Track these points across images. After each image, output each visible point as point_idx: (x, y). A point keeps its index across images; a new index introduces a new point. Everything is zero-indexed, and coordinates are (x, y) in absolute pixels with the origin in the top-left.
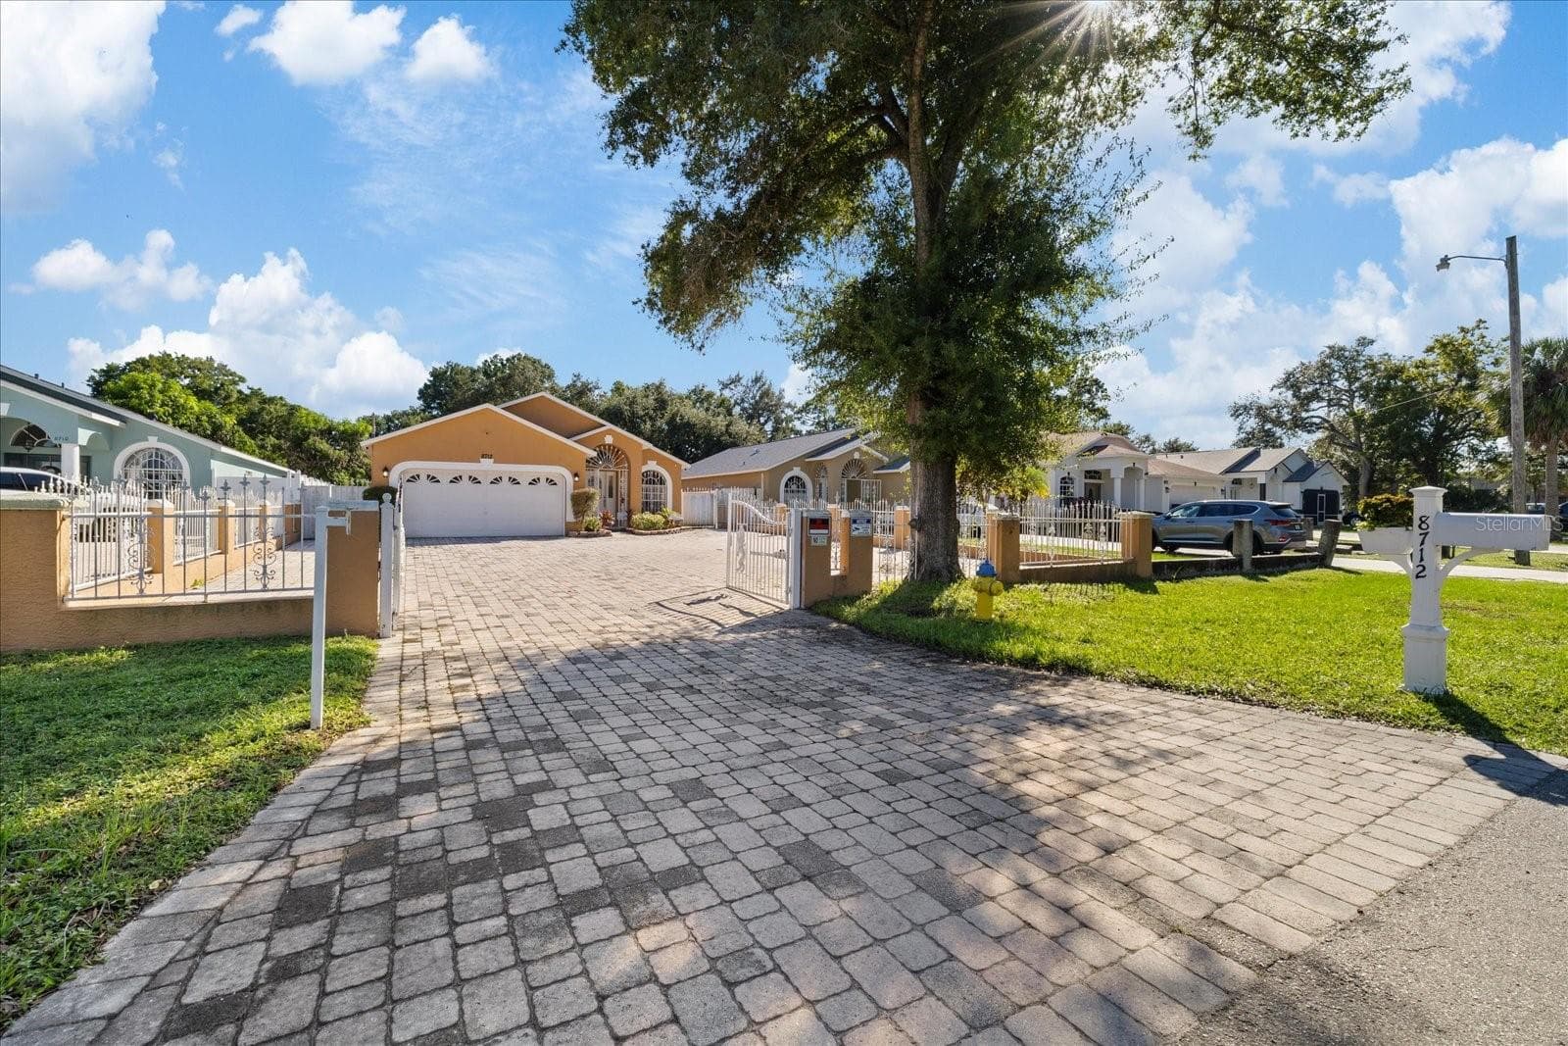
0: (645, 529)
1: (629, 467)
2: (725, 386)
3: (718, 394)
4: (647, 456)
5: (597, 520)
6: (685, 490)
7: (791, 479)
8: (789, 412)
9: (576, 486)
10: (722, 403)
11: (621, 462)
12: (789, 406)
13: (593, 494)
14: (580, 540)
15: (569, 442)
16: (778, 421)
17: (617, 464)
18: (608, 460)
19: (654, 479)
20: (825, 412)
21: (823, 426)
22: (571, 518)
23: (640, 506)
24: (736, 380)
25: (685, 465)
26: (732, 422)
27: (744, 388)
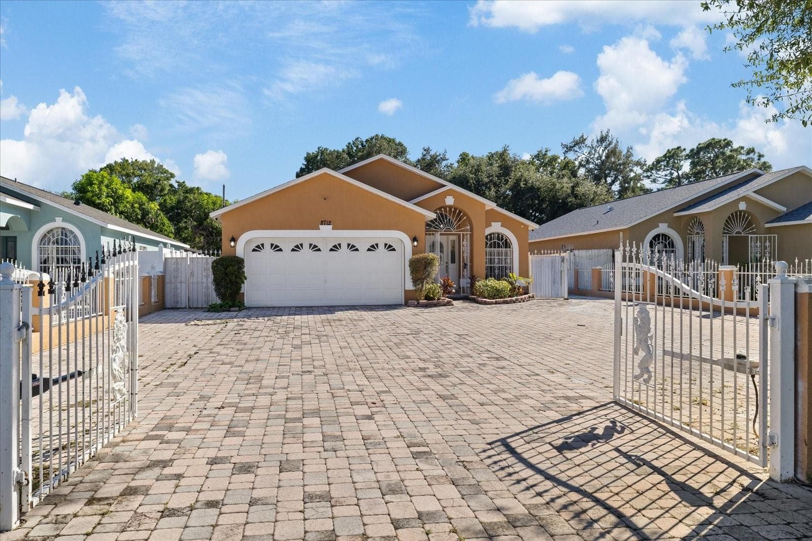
0: (489, 297)
1: (472, 230)
2: (569, 149)
3: (562, 158)
4: (491, 217)
5: (437, 288)
6: (532, 253)
7: (657, 237)
8: (638, 170)
9: (415, 251)
10: (566, 165)
11: (464, 225)
12: (638, 163)
13: (433, 259)
14: (417, 310)
15: (409, 205)
16: (626, 180)
17: (459, 227)
18: (450, 223)
19: (500, 242)
20: (678, 169)
21: (675, 183)
22: (410, 286)
23: (483, 272)
24: (580, 142)
25: (532, 225)
26: (578, 184)
27: (589, 149)
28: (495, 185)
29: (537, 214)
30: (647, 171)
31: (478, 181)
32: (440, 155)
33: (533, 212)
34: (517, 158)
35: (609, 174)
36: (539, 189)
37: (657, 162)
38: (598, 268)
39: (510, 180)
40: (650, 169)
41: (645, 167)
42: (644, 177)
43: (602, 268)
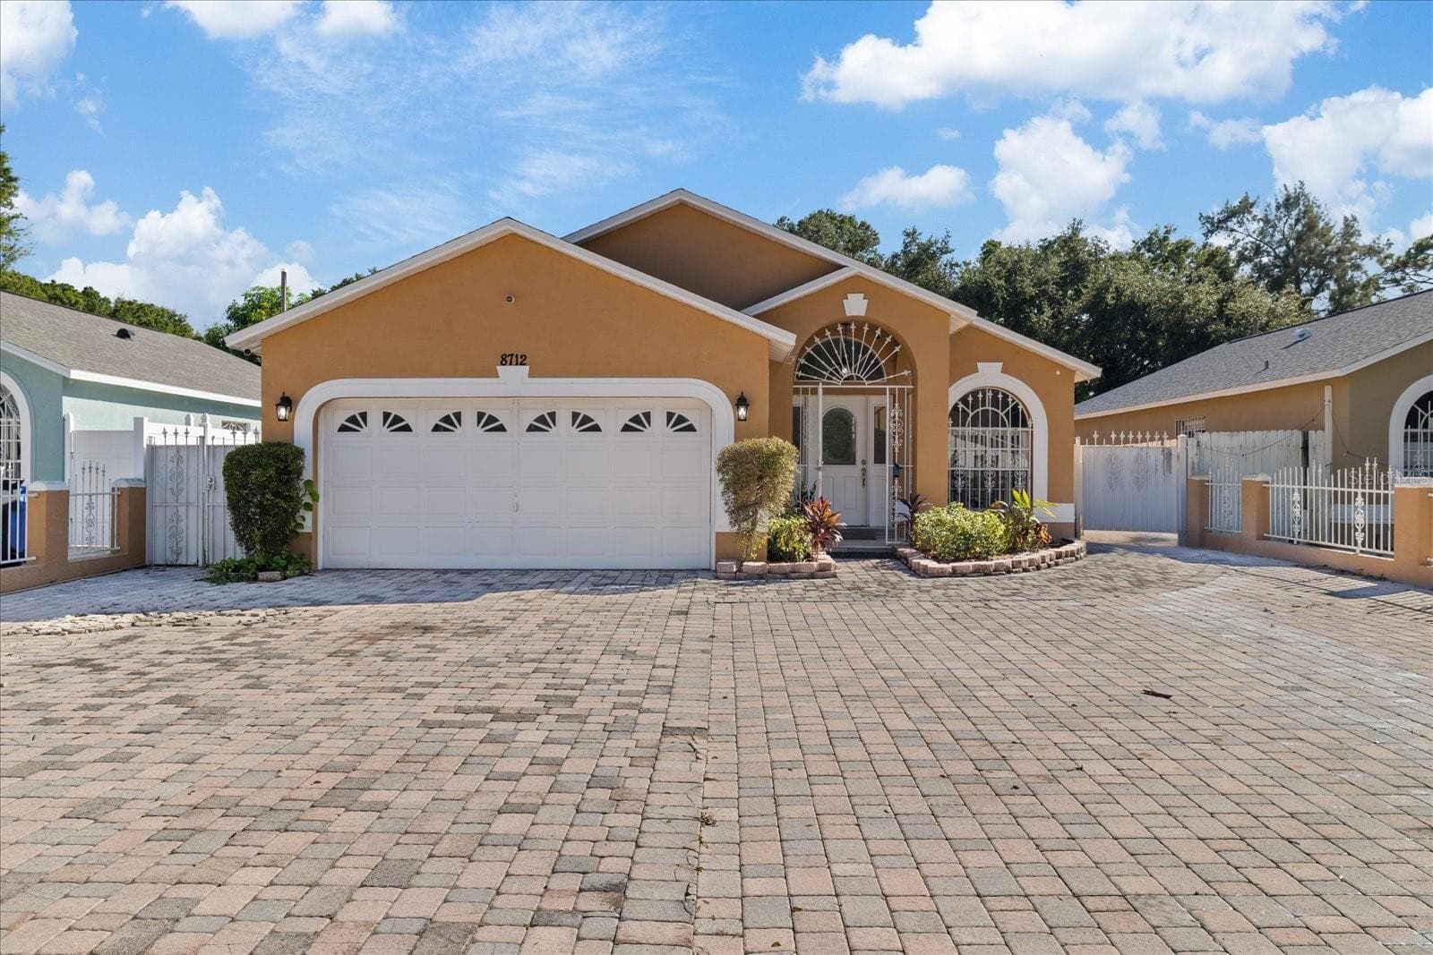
2: (1215, 225)
3: (1201, 242)
5: (798, 529)
6: (1086, 440)
10: (1210, 258)
18: (857, 361)
22: (723, 521)
23: (942, 486)
24: (1241, 211)
25: (1085, 370)
26: (1232, 293)
27: (1261, 224)
28: (1053, 301)
29: (1146, 363)
30: (1394, 269)
31: (1015, 293)
32: (936, 242)
33: (1136, 357)
34: (1101, 245)
35: (1306, 274)
36: (1146, 306)
37: (1416, 249)
38: (1259, 478)
39: (1084, 291)
40: (1401, 265)
41: (1389, 261)
42: (1386, 282)
43: (1270, 479)
